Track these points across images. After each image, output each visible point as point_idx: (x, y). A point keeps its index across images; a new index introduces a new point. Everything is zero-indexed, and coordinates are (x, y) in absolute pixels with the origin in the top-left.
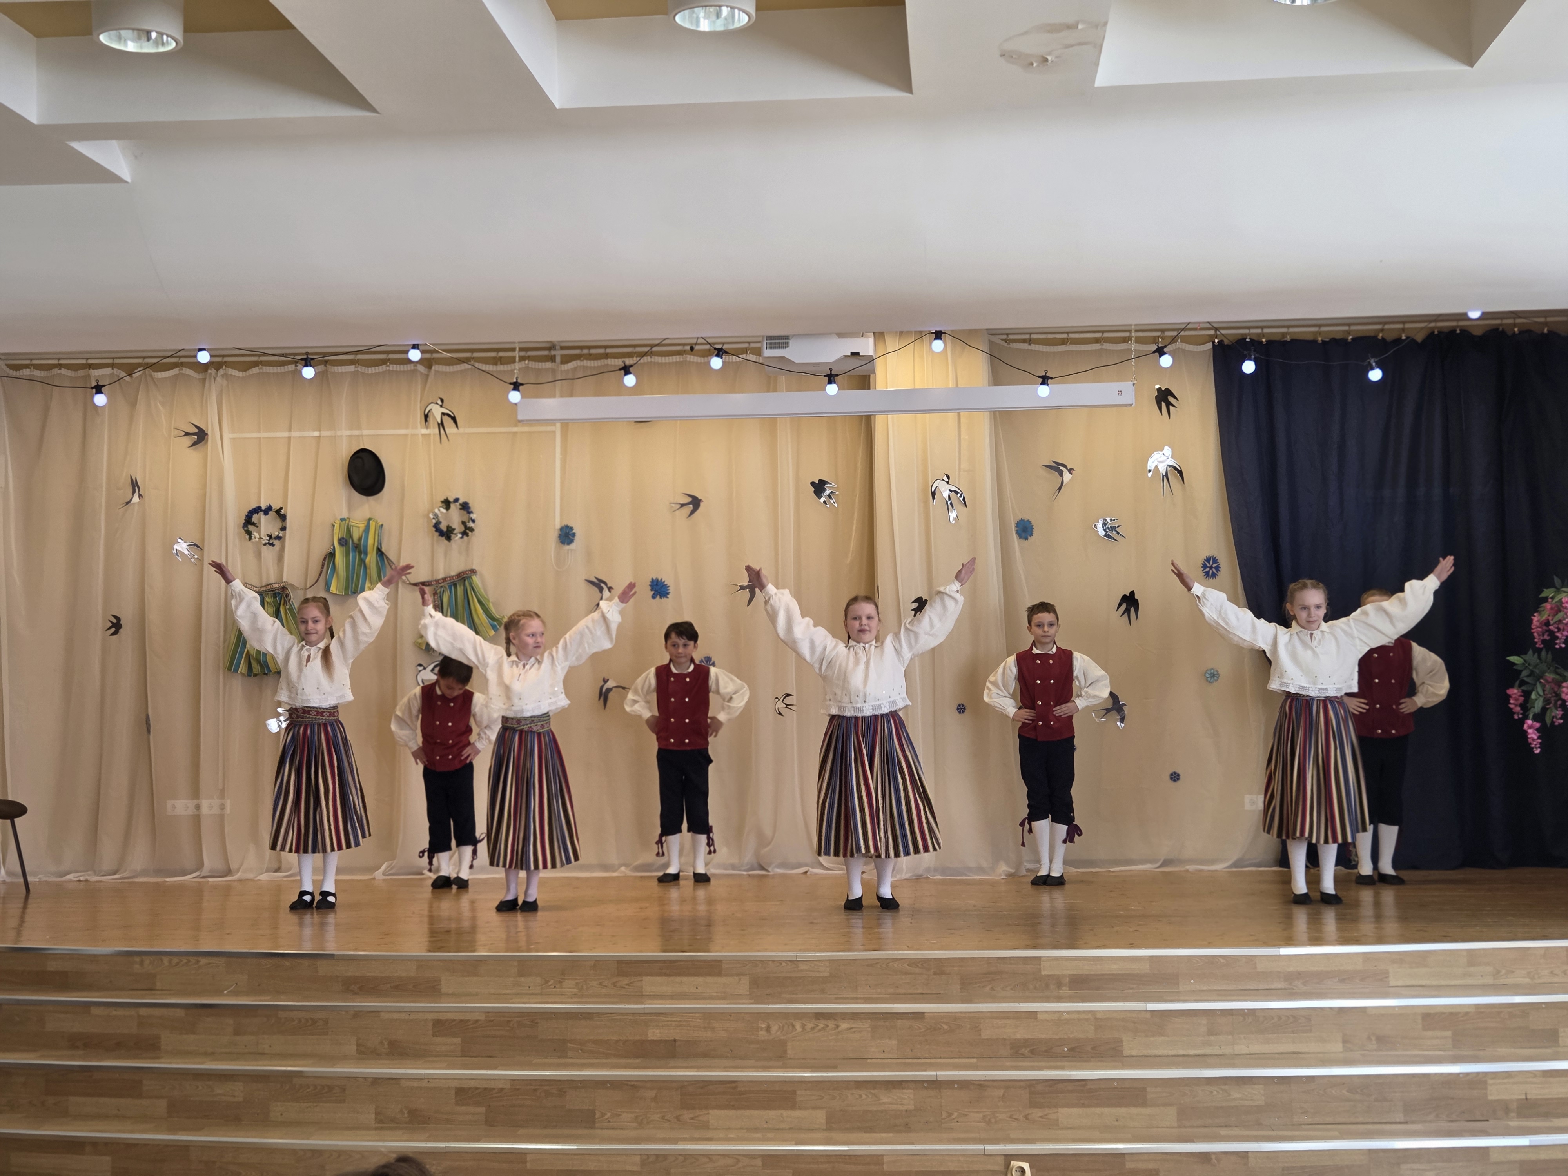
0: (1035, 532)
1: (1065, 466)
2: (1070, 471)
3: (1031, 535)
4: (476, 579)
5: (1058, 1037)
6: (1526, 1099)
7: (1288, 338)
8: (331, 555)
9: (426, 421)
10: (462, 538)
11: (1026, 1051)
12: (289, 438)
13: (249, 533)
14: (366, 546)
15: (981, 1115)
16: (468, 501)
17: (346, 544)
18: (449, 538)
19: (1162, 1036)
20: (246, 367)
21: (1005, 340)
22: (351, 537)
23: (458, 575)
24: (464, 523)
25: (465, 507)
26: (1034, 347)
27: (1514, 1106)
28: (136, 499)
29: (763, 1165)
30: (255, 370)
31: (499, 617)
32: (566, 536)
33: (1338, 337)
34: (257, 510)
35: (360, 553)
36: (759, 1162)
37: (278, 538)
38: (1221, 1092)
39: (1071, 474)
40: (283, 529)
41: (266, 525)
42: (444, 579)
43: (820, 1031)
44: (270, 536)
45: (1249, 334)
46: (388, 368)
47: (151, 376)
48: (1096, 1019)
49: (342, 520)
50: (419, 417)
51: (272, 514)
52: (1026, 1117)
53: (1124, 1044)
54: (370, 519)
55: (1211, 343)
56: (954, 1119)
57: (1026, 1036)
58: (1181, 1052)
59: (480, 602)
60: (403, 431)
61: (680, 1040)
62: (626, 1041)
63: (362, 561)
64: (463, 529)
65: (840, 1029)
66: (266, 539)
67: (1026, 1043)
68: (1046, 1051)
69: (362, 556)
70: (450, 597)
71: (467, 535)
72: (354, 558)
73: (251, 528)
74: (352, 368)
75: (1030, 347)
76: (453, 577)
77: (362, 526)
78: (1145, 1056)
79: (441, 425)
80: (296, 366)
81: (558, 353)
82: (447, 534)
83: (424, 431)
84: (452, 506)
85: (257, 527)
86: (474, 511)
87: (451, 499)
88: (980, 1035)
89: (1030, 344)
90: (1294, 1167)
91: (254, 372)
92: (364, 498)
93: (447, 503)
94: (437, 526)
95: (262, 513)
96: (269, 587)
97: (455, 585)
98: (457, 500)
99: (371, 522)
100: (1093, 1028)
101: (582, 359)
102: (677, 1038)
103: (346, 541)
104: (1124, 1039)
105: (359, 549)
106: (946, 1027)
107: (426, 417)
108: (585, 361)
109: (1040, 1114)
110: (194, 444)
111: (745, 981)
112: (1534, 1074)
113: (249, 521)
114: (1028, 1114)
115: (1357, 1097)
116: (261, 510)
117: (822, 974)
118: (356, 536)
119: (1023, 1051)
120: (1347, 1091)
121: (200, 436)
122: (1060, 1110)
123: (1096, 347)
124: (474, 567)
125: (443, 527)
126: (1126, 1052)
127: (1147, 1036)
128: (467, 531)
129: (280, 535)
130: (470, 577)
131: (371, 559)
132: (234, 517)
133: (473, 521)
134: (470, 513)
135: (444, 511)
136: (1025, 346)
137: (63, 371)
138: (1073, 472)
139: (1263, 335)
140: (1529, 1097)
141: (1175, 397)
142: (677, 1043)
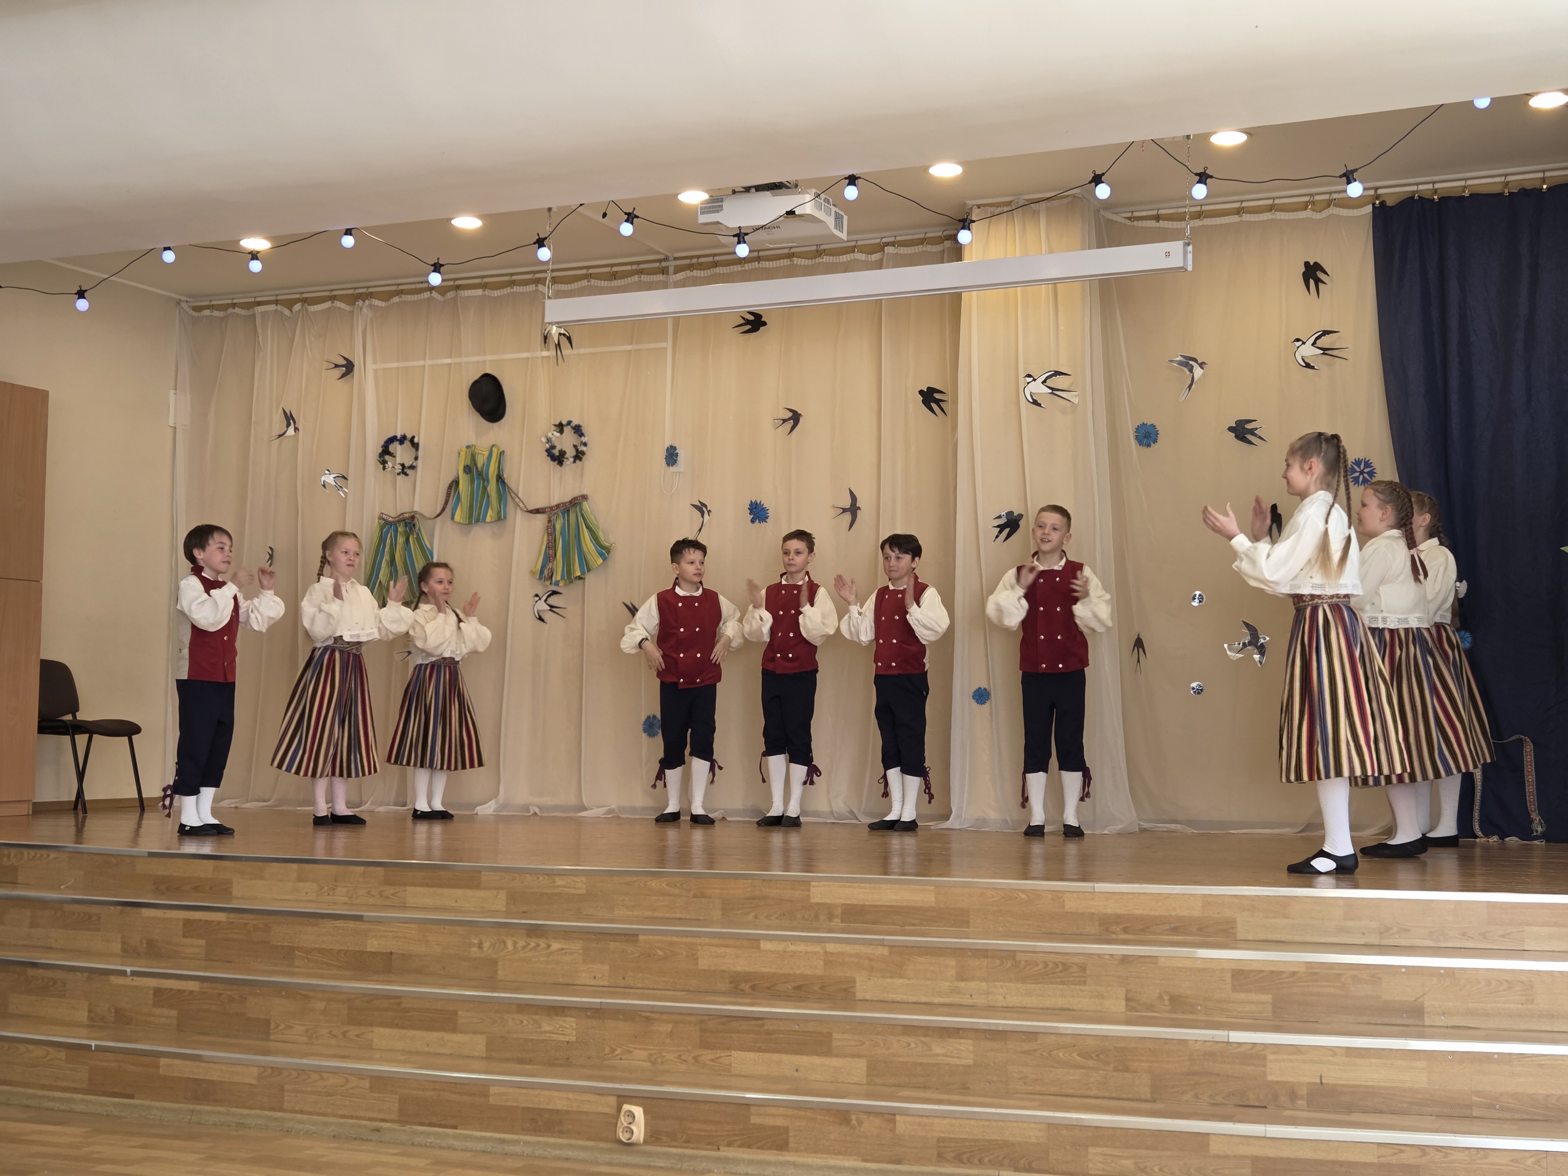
0: (1161, 438)
1: (1195, 360)
2: (1202, 365)
3: (1155, 441)
4: (585, 504)
5: (782, 972)
6: (1321, 1083)
7: (1467, 194)
8: (455, 483)
9: (545, 342)
10: (574, 462)
11: (747, 987)
12: (424, 366)
13: (384, 463)
14: (487, 474)
15: (646, 1053)
16: (581, 424)
17: (470, 471)
18: (561, 463)
19: (901, 977)
20: (387, 296)
21: (1129, 219)
22: (475, 464)
23: (570, 502)
24: (575, 446)
25: (578, 430)
26: (1162, 224)
27: (1304, 1091)
28: (291, 431)
29: (371, 1087)
30: (396, 299)
31: (608, 544)
32: (671, 456)
33: (1528, 186)
34: (392, 440)
35: (484, 480)
36: (366, 1084)
37: (412, 467)
38: (920, 1045)
39: (1203, 368)
40: (416, 458)
41: (401, 453)
42: (558, 506)
43: (531, 950)
44: (403, 465)
45: (1417, 191)
46: (512, 290)
47: (307, 310)
48: (826, 952)
49: (468, 447)
50: (539, 339)
51: (407, 443)
52: (696, 1058)
53: (857, 984)
54: (493, 446)
55: (1371, 206)
56: (617, 1055)
57: (748, 969)
58: (923, 999)
59: (588, 527)
60: (525, 355)
61: (397, 953)
62: (347, 951)
63: (485, 489)
64: (574, 453)
65: (552, 949)
66: (399, 468)
67: (746, 977)
68: (768, 988)
69: (486, 483)
70: (564, 524)
71: (580, 459)
72: (478, 485)
73: (387, 457)
74: (479, 292)
75: (1157, 225)
76: (565, 503)
77: (486, 453)
78: (881, 1001)
79: (558, 345)
80: (431, 293)
81: (671, 264)
82: (558, 458)
83: (545, 354)
84: (565, 429)
85: (394, 457)
86: (585, 434)
87: (564, 423)
88: (697, 964)
89: (1158, 221)
90: (951, 1138)
91: (395, 301)
92: (490, 424)
93: (560, 427)
94: (549, 452)
95: (398, 442)
96: (401, 517)
97: (568, 511)
98: (569, 423)
99: (494, 448)
100: (822, 963)
101: (692, 269)
102: (393, 951)
103: (470, 468)
104: (857, 979)
105: (482, 476)
106: (660, 953)
107: (545, 338)
108: (695, 271)
109: (711, 1057)
110: (343, 376)
111: (502, 896)
112: (1333, 1051)
113: (385, 452)
114: (698, 1056)
115: (1091, 1063)
116: (397, 440)
117: (578, 892)
118: (480, 465)
119: (743, 986)
120: (1078, 1055)
121: (349, 367)
122: (734, 1053)
123: (1235, 219)
124: (585, 493)
125: (556, 452)
126: (859, 996)
127: (883, 977)
128: (579, 456)
129: (414, 464)
130: (580, 504)
131: (492, 487)
132: (373, 448)
133: (585, 444)
134: (582, 435)
135: (558, 434)
136: (1153, 224)
137: (237, 310)
138: (1205, 366)
139: (1435, 191)
140: (1324, 1081)
141: (1326, 273)
142: (394, 957)
